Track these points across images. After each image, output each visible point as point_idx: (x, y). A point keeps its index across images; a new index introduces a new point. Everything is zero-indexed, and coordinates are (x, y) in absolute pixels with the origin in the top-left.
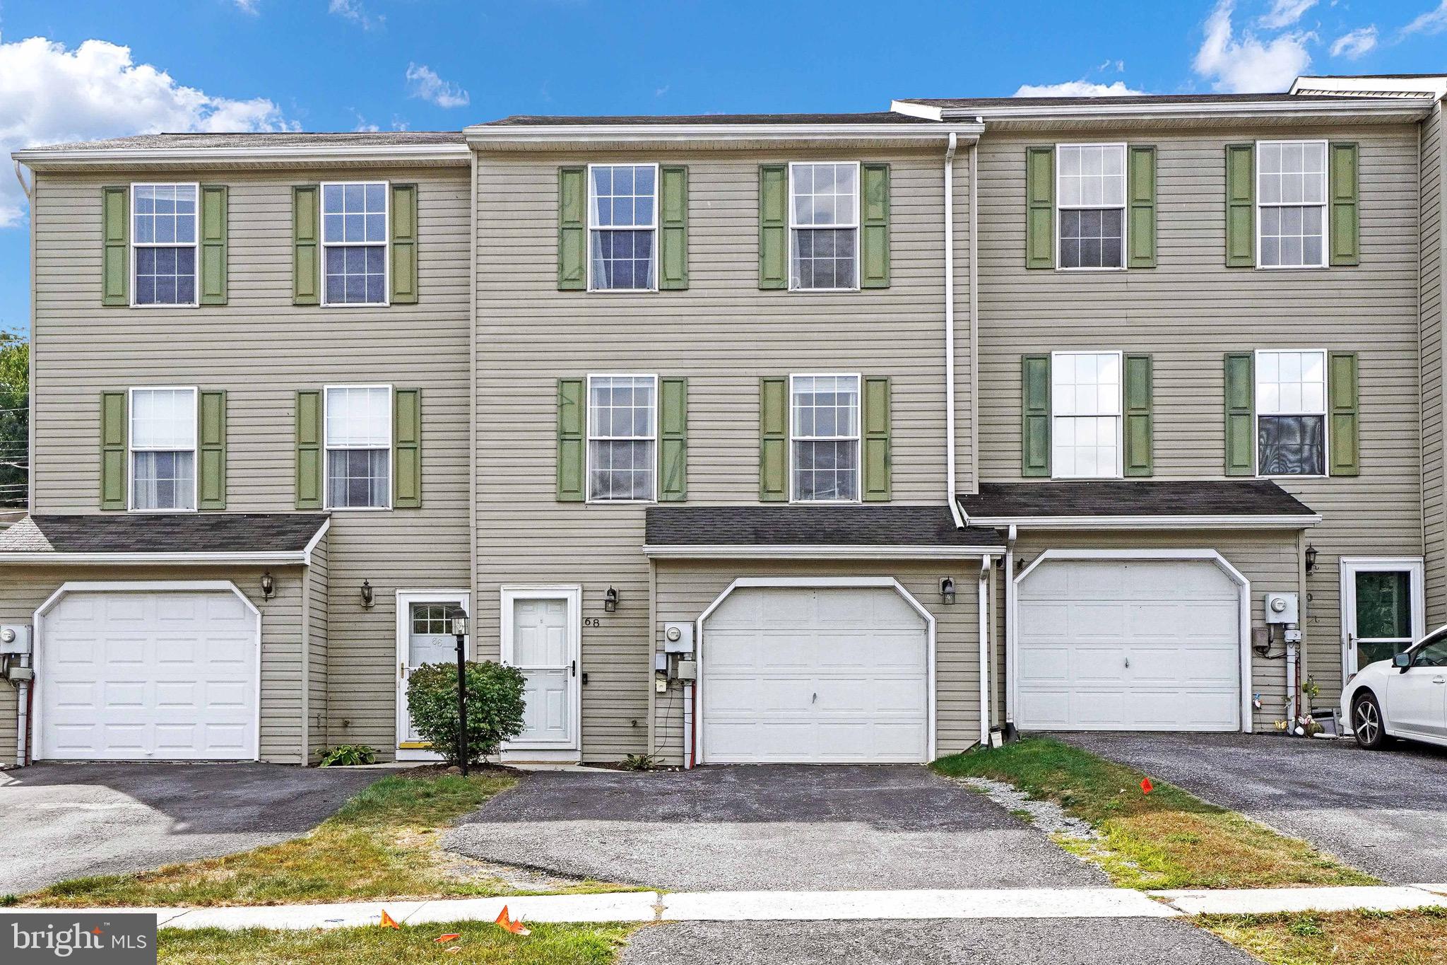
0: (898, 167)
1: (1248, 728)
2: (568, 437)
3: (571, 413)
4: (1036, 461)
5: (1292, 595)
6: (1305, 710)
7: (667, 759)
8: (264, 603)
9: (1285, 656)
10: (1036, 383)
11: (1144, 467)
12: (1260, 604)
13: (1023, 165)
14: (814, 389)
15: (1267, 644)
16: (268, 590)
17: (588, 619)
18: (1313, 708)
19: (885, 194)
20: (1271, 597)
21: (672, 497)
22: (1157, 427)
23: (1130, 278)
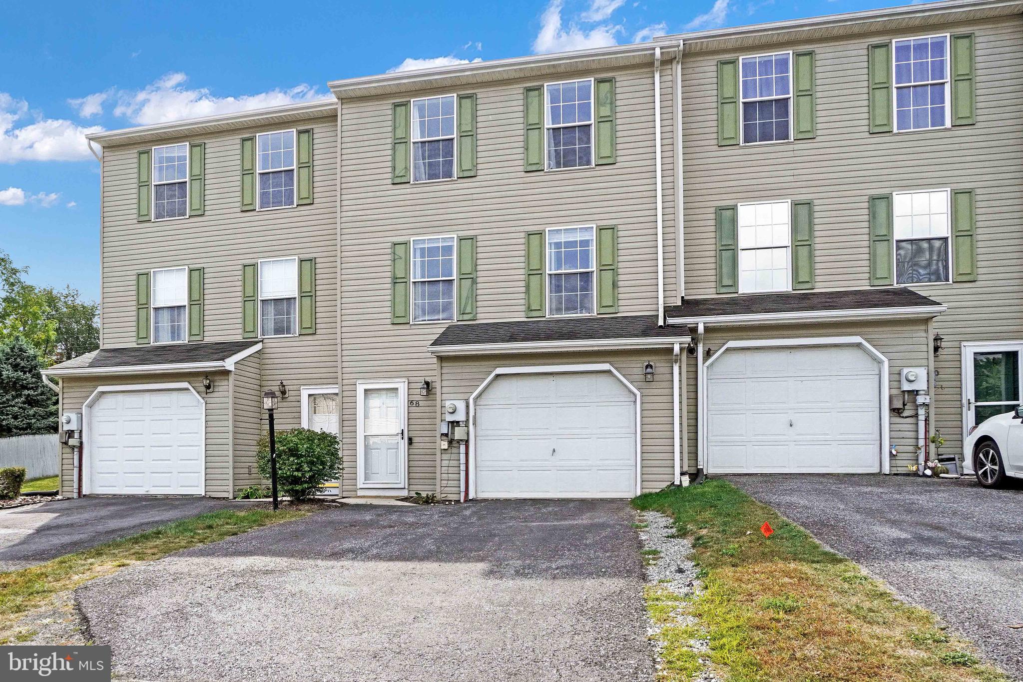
0: (621, 79)
1: (886, 470)
2: (398, 281)
3: (400, 264)
4: (726, 282)
5: (923, 369)
6: (932, 455)
7: (449, 495)
8: (206, 396)
9: (916, 416)
10: (727, 226)
11: (808, 282)
12: (896, 377)
13: (715, 74)
14: (563, 238)
15: (902, 407)
16: (208, 387)
17: (412, 402)
18: (939, 455)
19: (611, 99)
20: (905, 371)
21: (466, 317)
22: (817, 253)
23: (796, 147)
